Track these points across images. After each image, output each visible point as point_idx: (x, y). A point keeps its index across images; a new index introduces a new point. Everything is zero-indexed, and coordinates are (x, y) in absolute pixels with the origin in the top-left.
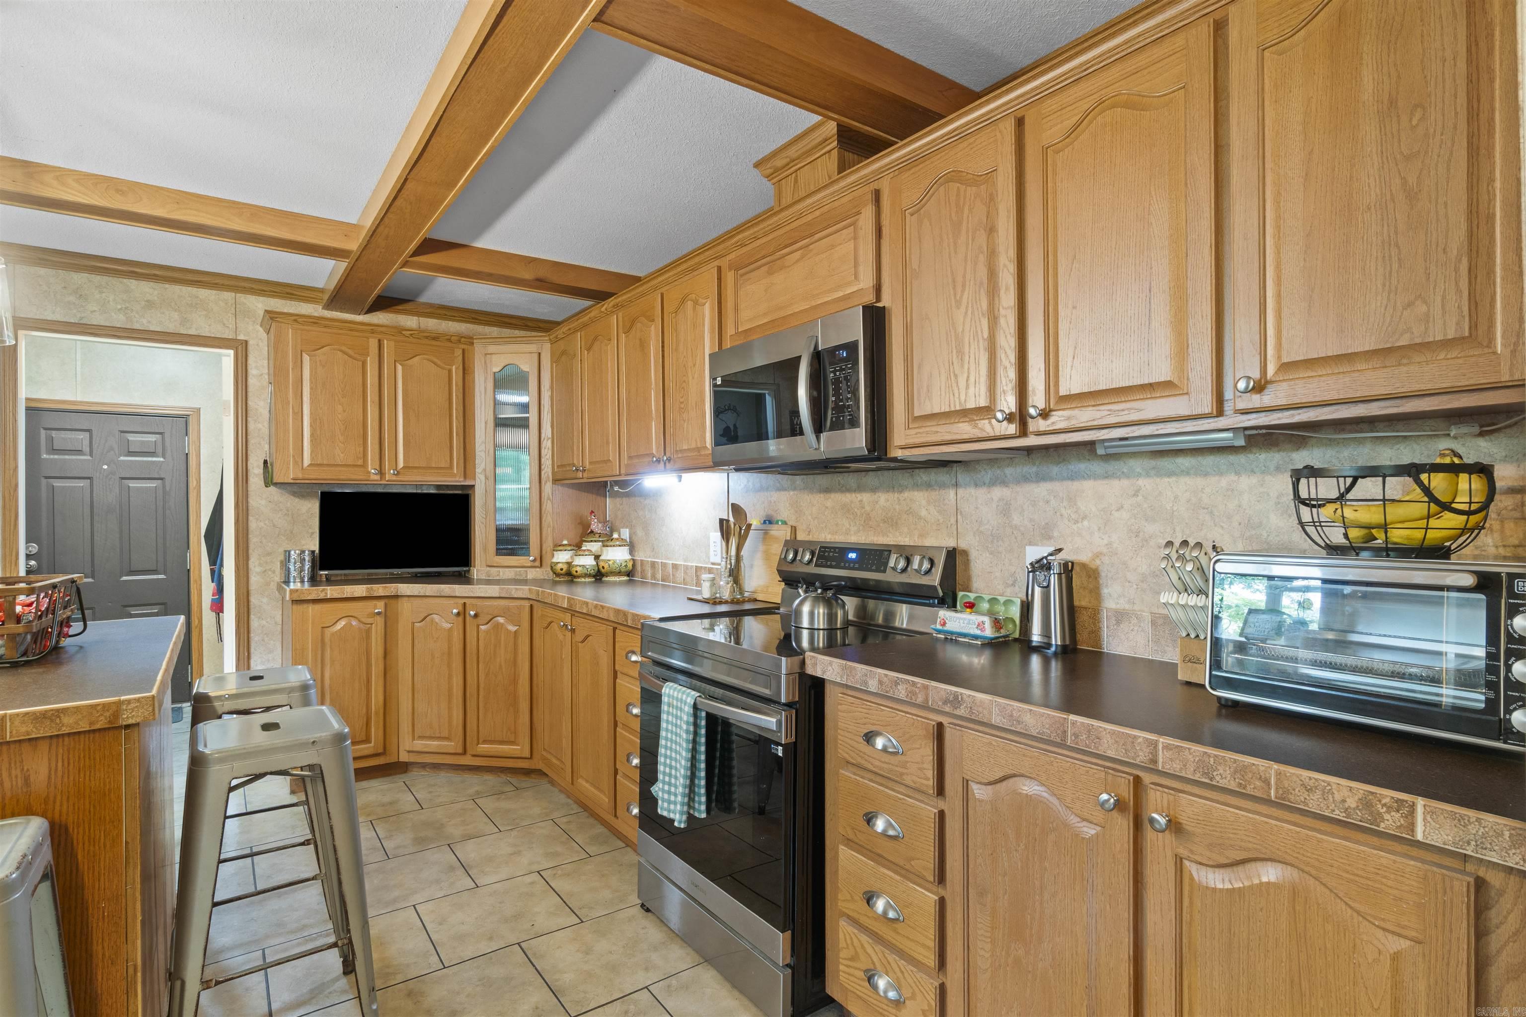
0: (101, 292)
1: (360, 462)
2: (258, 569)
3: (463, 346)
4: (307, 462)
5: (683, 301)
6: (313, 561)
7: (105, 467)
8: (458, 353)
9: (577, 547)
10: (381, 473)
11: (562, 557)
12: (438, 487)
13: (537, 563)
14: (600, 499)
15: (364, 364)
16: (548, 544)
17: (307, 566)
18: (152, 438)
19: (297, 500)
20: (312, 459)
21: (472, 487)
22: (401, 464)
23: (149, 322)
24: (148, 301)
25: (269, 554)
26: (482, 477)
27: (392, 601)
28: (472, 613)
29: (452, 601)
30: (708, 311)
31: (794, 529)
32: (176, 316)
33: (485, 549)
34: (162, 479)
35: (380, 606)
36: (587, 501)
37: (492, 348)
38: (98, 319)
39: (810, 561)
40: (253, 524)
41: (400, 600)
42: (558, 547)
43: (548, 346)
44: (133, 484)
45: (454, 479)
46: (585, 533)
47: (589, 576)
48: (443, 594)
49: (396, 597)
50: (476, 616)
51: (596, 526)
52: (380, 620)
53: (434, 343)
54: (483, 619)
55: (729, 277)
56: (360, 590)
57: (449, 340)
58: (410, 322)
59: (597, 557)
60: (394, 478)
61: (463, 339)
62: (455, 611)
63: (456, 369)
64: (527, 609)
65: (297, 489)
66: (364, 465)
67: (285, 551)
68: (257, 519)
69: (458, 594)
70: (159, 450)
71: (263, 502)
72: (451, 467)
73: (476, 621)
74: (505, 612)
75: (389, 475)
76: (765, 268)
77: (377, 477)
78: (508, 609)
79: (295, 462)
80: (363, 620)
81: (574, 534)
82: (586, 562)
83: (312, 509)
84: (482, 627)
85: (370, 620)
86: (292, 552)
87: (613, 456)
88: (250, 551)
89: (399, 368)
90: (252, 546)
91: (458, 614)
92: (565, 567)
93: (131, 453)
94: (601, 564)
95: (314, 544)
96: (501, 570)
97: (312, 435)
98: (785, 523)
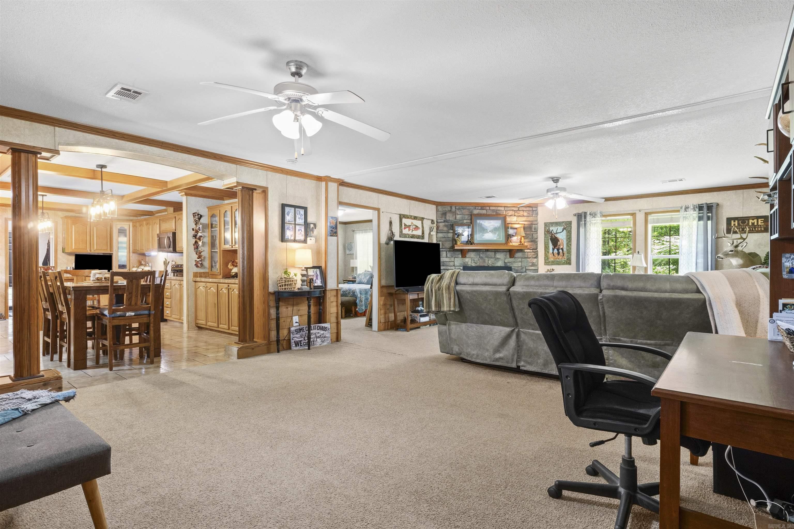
3: (111, 223)
4: (73, 248)
5: (155, 223)
8: (109, 224)
9: (138, 267)
10: (90, 251)
12: (103, 254)
14: (145, 257)
15: (87, 227)
16: (131, 266)
19: (69, 256)
21: (112, 254)
22: (95, 249)
26: (115, 252)
30: (158, 226)
31: (176, 263)
33: (116, 267)
36: (141, 257)
37: (118, 223)
39: (174, 267)
40: (58, 261)
42: (133, 267)
43: (132, 223)
45: (107, 252)
46: (141, 264)
51: (143, 263)
55: (161, 221)
59: (143, 269)
63: (109, 228)
65: (70, 254)
66: (86, 249)
72: (107, 249)
75: (92, 251)
76: (164, 223)
79: (70, 248)
81: (138, 265)
83: (73, 258)
87: (144, 248)
89: (95, 228)
95: (74, 266)
97: (75, 242)
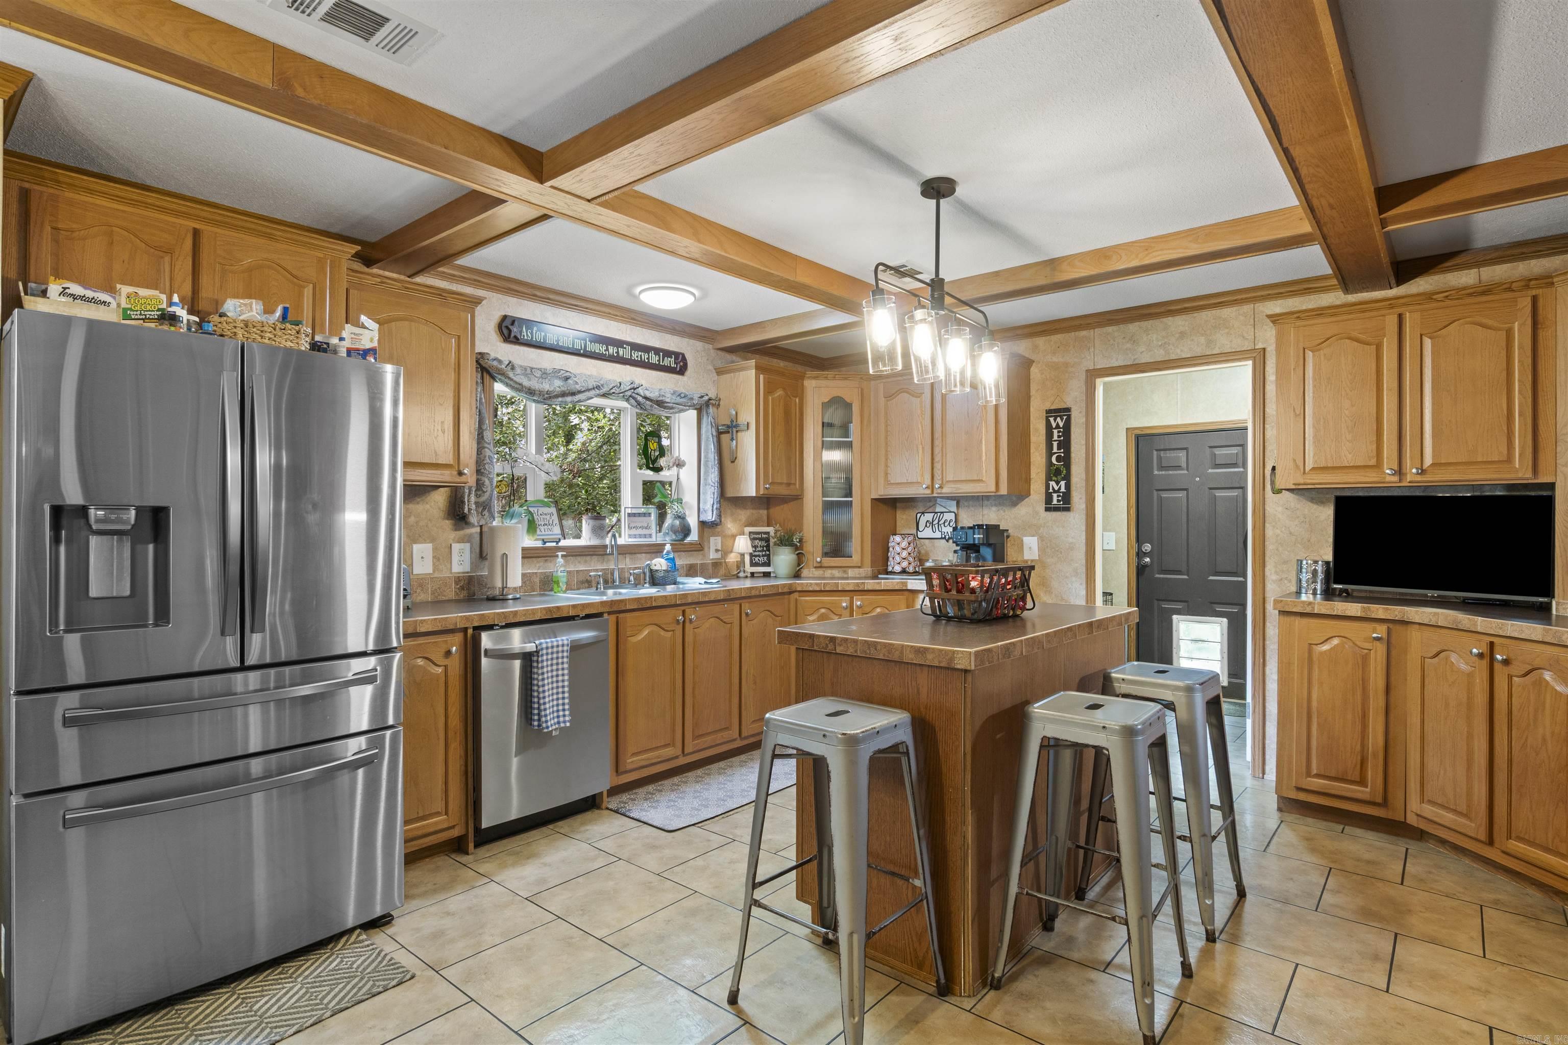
0: (1147, 335)
1: (1373, 462)
2: (1274, 577)
3: (1534, 292)
4: (1309, 465)
6: (1327, 573)
7: (1198, 479)
8: (1526, 302)
10: (1400, 472)
15: (1379, 347)
17: (1321, 576)
18: (1234, 450)
19: (1315, 506)
20: (1320, 462)
21: (1552, 486)
22: (1428, 461)
23: (1182, 351)
24: (1181, 333)
25: (1284, 562)
27: (1397, 627)
28: (1502, 657)
32: (1202, 340)
34: (1242, 488)
35: (1380, 631)
38: (1146, 358)
40: (1269, 532)
41: (1408, 626)
44: (1219, 494)
45: (1515, 475)
48: (1461, 627)
49: (1404, 622)
50: (1506, 662)
52: (1381, 648)
53: (1484, 298)
54: (1515, 669)
56: (1356, 609)
57: (1510, 289)
58: (1465, 278)
60: (1419, 478)
61: (1533, 283)
62: (1477, 651)
63: (1520, 326)
66: (1378, 465)
67: (1298, 560)
68: (1274, 527)
69: (1479, 629)
70: (1240, 461)
71: (1280, 509)
72: (1509, 459)
73: (1507, 670)
75: (1412, 474)
77: (1395, 478)
78: (1561, 660)
79: (1297, 467)
80: (1358, 643)
83: (1327, 513)
84: (1515, 679)
85: (1367, 645)
86: (1304, 562)
88: (1267, 559)
89: (1428, 343)
90: (1268, 554)
91: (1481, 656)
93: (1217, 466)
97: (1315, 437)
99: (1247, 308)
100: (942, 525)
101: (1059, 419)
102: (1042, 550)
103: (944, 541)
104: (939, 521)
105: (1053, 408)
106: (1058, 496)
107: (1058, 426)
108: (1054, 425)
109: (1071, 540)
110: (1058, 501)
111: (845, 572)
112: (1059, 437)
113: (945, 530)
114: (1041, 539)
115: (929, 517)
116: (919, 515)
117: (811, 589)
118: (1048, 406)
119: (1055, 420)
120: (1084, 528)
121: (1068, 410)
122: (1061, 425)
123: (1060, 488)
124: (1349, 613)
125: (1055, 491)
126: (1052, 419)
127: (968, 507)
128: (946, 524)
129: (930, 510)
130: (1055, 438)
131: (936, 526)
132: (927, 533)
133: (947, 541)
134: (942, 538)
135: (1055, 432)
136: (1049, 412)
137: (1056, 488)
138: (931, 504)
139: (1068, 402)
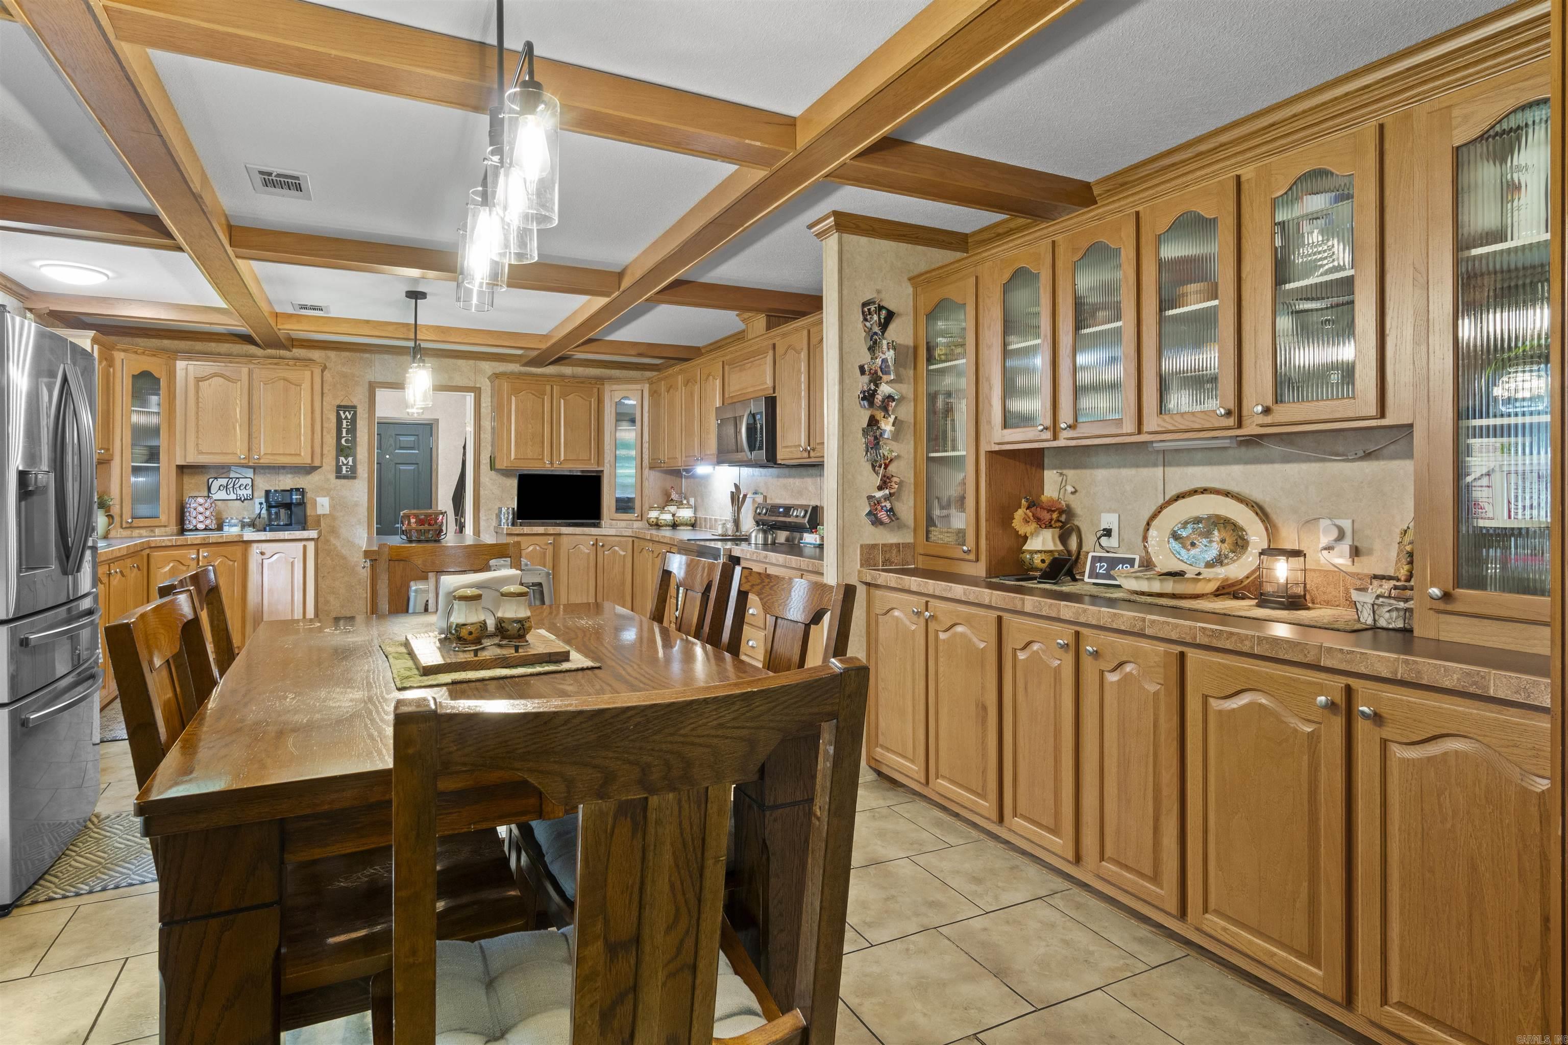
1: (540, 457)
2: (484, 518)
3: (598, 386)
4: (513, 457)
5: (709, 375)
6: (513, 514)
7: (388, 457)
8: (595, 390)
9: (662, 509)
10: (552, 463)
11: (653, 515)
12: (582, 471)
13: (639, 518)
14: (678, 479)
15: (543, 399)
16: (646, 506)
17: (511, 517)
19: (504, 478)
20: (516, 455)
21: (602, 472)
22: (562, 458)
25: (490, 510)
26: (608, 466)
27: (557, 537)
28: (601, 544)
29: (590, 537)
30: (718, 383)
31: (765, 498)
33: (609, 509)
34: (417, 464)
35: (551, 540)
36: (670, 481)
37: (615, 387)
39: (765, 514)
40: (482, 492)
41: (562, 536)
42: (651, 508)
43: (647, 386)
44: (402, 467)
45: (592, 467)
46: (668, 500)
47: (669, 526)
48: (585, 533)
49: (560, 534)
50: (603, 546)
51: (674, 496)
52: (551, 547)
54: (607, 547)
55: (726, 367)
56: (541, 530)
57: (590, 381)
58: (567, 370)
59: (674, 515)
60: (559, 466)
61: (598, 380)
62: (592, 543)
63: (594, 401)
64: (631, 543)
65: (506, 473)
66: (542, 459)
67: (498, 508)
68: (485, 490)
69: (593, 534)
70: (416, 446)
71: (488, 479)
72: (590, 459)
73: (603, 549)
74: (619, 544)
75: (556, 464)
76: (738, 369)
77: (549, 466)
78: (620, 542)
79: (507, 458)
80: (543, 547)
81: (661, 500)
82: (667, 517)
83: (514, 483)
84: (606, 552)
85: (545, 547)
86: (503, 509)
87: (678, 455)
88: (480, 508)
89: (562, 401)
90: (481, 505)
91: (593, 545)
92: (655, 520)
94: (676, 519)
95: (514, 505)
96: (618, 522)
97: (516, 442)
98: (762, 494)
99: (471, 362)
100: (238, 489)
101: (347, 413)
102: (333, 507)
103: (239, 502)
104: (234, 485)
105: (342, 404)
106: (347, 468)
107: (346, 418)
108: (343, 417)
109: (356, 499)
110: (347, 471)
111: (152, 531)
112: (347, 425)
113: (239, 492)
114: (332, 499)
115: (224, 481)
116: (211, 480)
117: (164, 544)
118: (338, 402)
119: (344, 413)
120: (366, 491)
121: (354, 407)
122: (349, 417)
123: (348, 462)
124: (539, 532)
125: (344, 465)
126: (341, 413)
127: (265, 474)
128: (242, 488)
129: (223, 476)
130: (344, 426)
131: (231, 489)
132: (222, 495)
133: (243, 502)
134: (237, 499)
135: (344, 422)
136: (339, 407)
137: (345, 462)
138: (225, 471)
139: (355, 401)
